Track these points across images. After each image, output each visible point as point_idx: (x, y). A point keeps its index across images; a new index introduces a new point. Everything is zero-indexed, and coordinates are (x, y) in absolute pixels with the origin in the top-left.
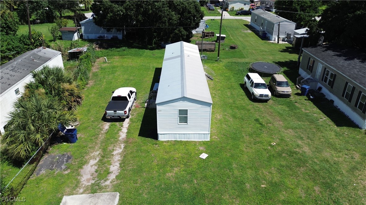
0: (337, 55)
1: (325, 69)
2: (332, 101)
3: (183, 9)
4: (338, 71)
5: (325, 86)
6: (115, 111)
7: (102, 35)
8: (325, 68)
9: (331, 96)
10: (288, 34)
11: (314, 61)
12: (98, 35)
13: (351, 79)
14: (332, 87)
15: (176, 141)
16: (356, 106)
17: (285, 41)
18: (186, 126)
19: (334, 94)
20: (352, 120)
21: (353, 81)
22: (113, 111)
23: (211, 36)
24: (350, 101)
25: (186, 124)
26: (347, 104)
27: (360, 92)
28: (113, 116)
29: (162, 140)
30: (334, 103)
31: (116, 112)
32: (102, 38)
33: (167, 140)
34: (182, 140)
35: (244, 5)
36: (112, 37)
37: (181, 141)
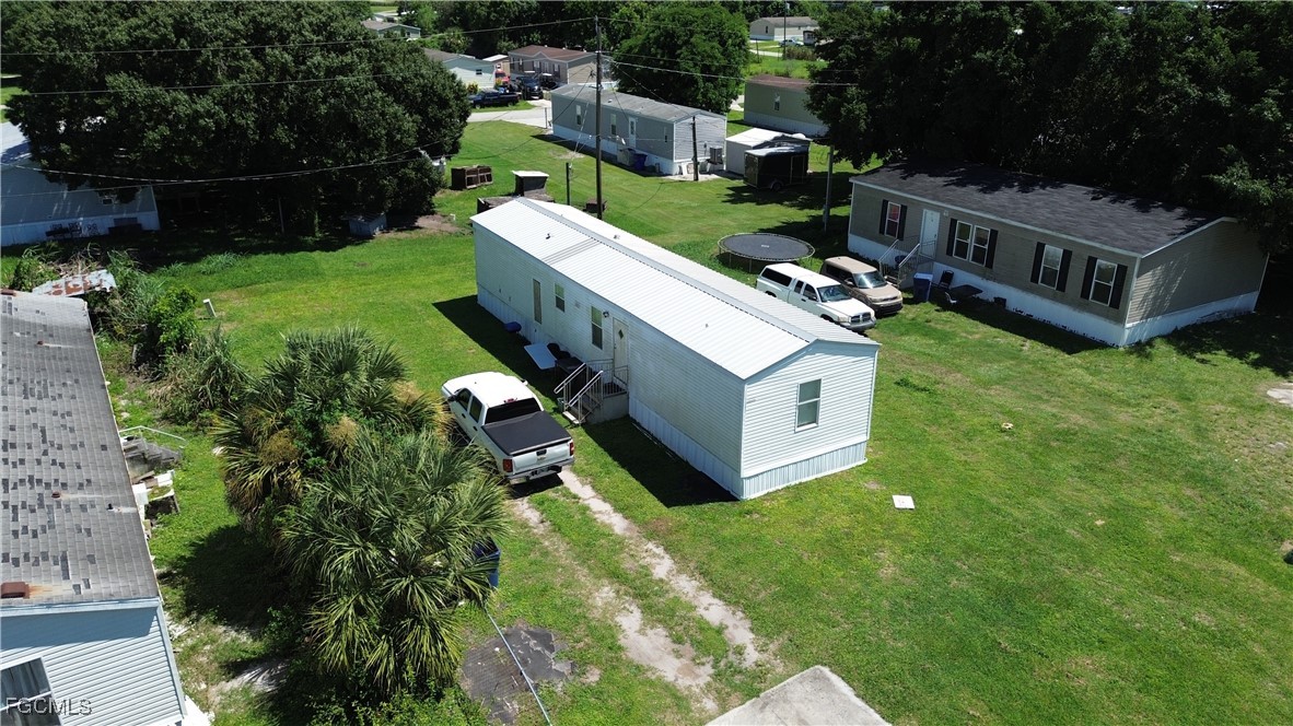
0: (954, 184)
1: (953, 222)
2: (1001, 302)
3: (425, 94)
4: (1003, 220)
5: (961, 267)
6: (541, 452)
7: (65, 223)
8: (952, 220)
9: (992, 289)
10: (713, 151)
11: (904, 208)
12: (47, 226)
13: (1054, 234)
14: (990, 265)
15: (788, 487)
16: (1085, 295)
17: (709, 173)
18: (813, 432)
19: (1000, 281)
20: (1081, 332)
21: (1064, 236)
22: (535, 452)
23: (483, 180)
24: (1062, 287)
25: (814, 425)
26: (1054, 298)
27: (1092, 261)
28: (535, 473)
29: (753, 497)
30: (1007, 304)
31: (545, 452)
32: (68, 236)
33: (765, 492)
34: (804, 480)
35: (475, 73)
36: (112, 224)
37: (800, 484)
